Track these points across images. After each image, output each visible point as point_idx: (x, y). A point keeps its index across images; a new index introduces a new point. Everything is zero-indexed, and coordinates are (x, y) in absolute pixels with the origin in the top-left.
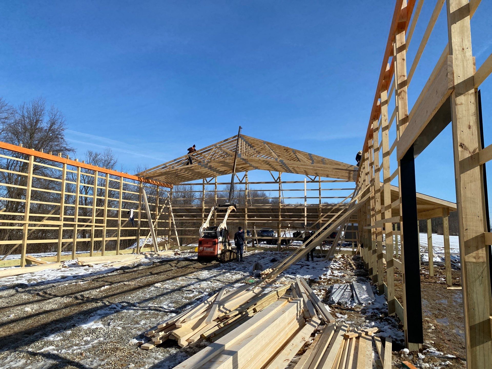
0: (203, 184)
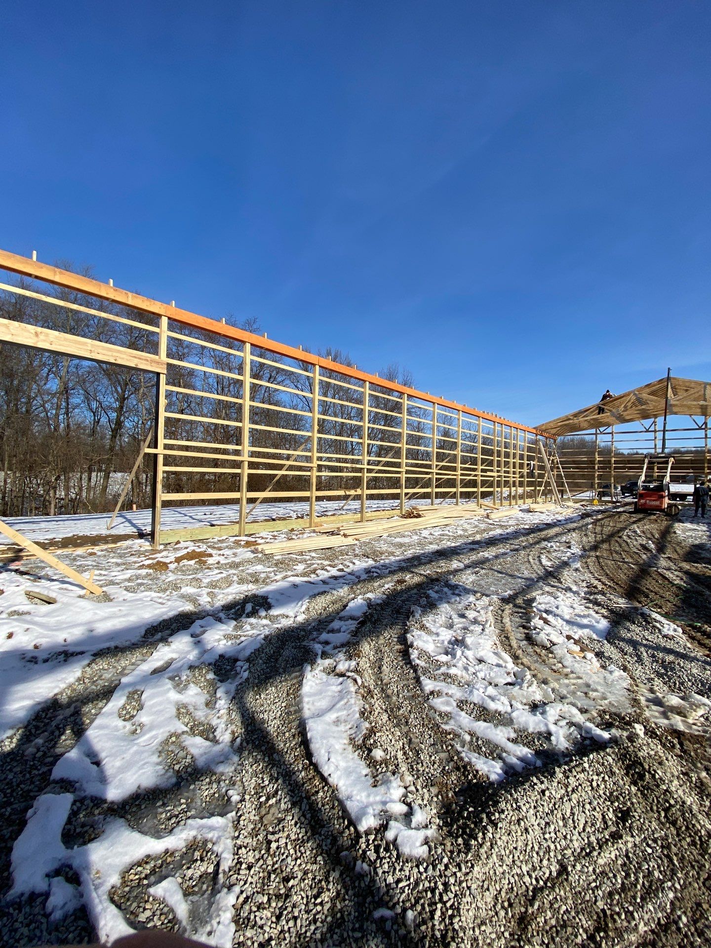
0: (596, 434)
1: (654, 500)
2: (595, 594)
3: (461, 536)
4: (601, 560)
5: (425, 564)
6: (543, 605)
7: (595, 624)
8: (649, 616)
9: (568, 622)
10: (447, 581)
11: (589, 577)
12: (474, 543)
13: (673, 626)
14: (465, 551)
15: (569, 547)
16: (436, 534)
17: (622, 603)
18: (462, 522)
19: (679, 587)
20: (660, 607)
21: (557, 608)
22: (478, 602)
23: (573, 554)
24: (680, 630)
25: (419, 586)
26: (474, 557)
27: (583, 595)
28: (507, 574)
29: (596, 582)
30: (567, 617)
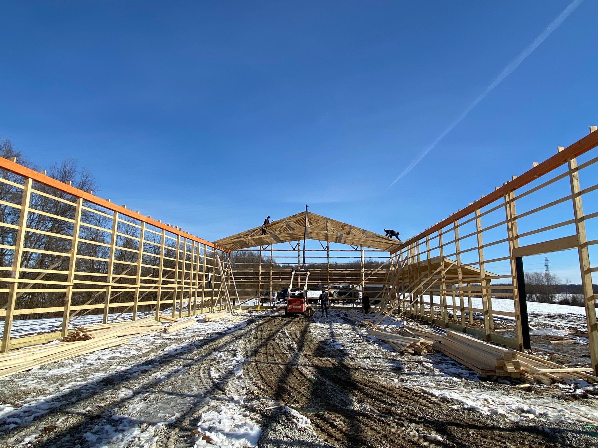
0: (260, 250)
1: (298, 305)
2: (252, 400)
3: (134, 357)
4: (259, 365)
5: (86, 398)
6: (207, 423)
7: (250, 432)
8: (290, 414)
9: (229, 436)
10: (111, 416)
11: (249, 383)
12: (148, 363)
13: (305, 419)
14: (136, 374)
15: (235, 355)
16: (105, 358)
17: (270, 405)
18: (137, 340)
19: (310, 381)
20: (298, 403)
21: (220, 422)
22: (143, 435)
23: (238, 362)
24: (309, 421)
25: (74, 430)
26: (145, 381)
27: (242, 403)
28: (177, 394)
29: (253, 388)
30: (227, 430)
